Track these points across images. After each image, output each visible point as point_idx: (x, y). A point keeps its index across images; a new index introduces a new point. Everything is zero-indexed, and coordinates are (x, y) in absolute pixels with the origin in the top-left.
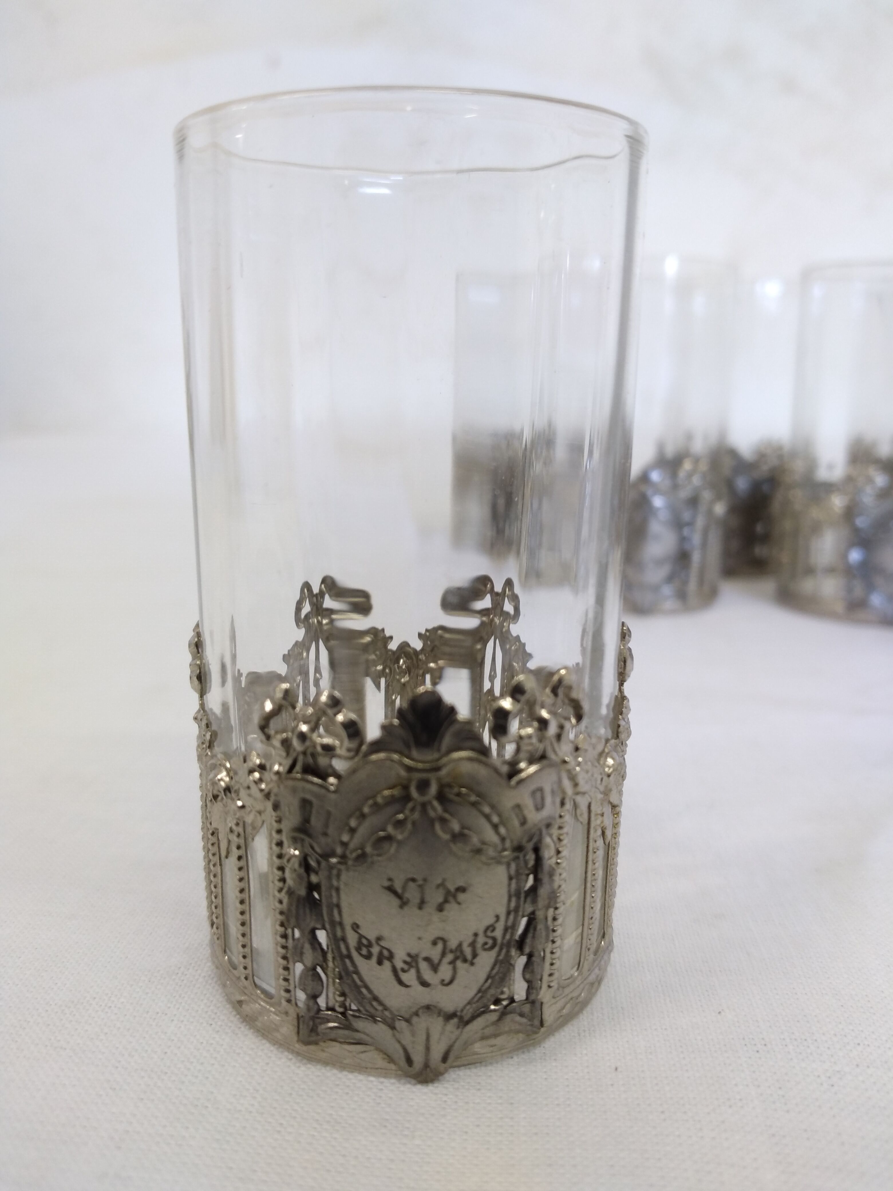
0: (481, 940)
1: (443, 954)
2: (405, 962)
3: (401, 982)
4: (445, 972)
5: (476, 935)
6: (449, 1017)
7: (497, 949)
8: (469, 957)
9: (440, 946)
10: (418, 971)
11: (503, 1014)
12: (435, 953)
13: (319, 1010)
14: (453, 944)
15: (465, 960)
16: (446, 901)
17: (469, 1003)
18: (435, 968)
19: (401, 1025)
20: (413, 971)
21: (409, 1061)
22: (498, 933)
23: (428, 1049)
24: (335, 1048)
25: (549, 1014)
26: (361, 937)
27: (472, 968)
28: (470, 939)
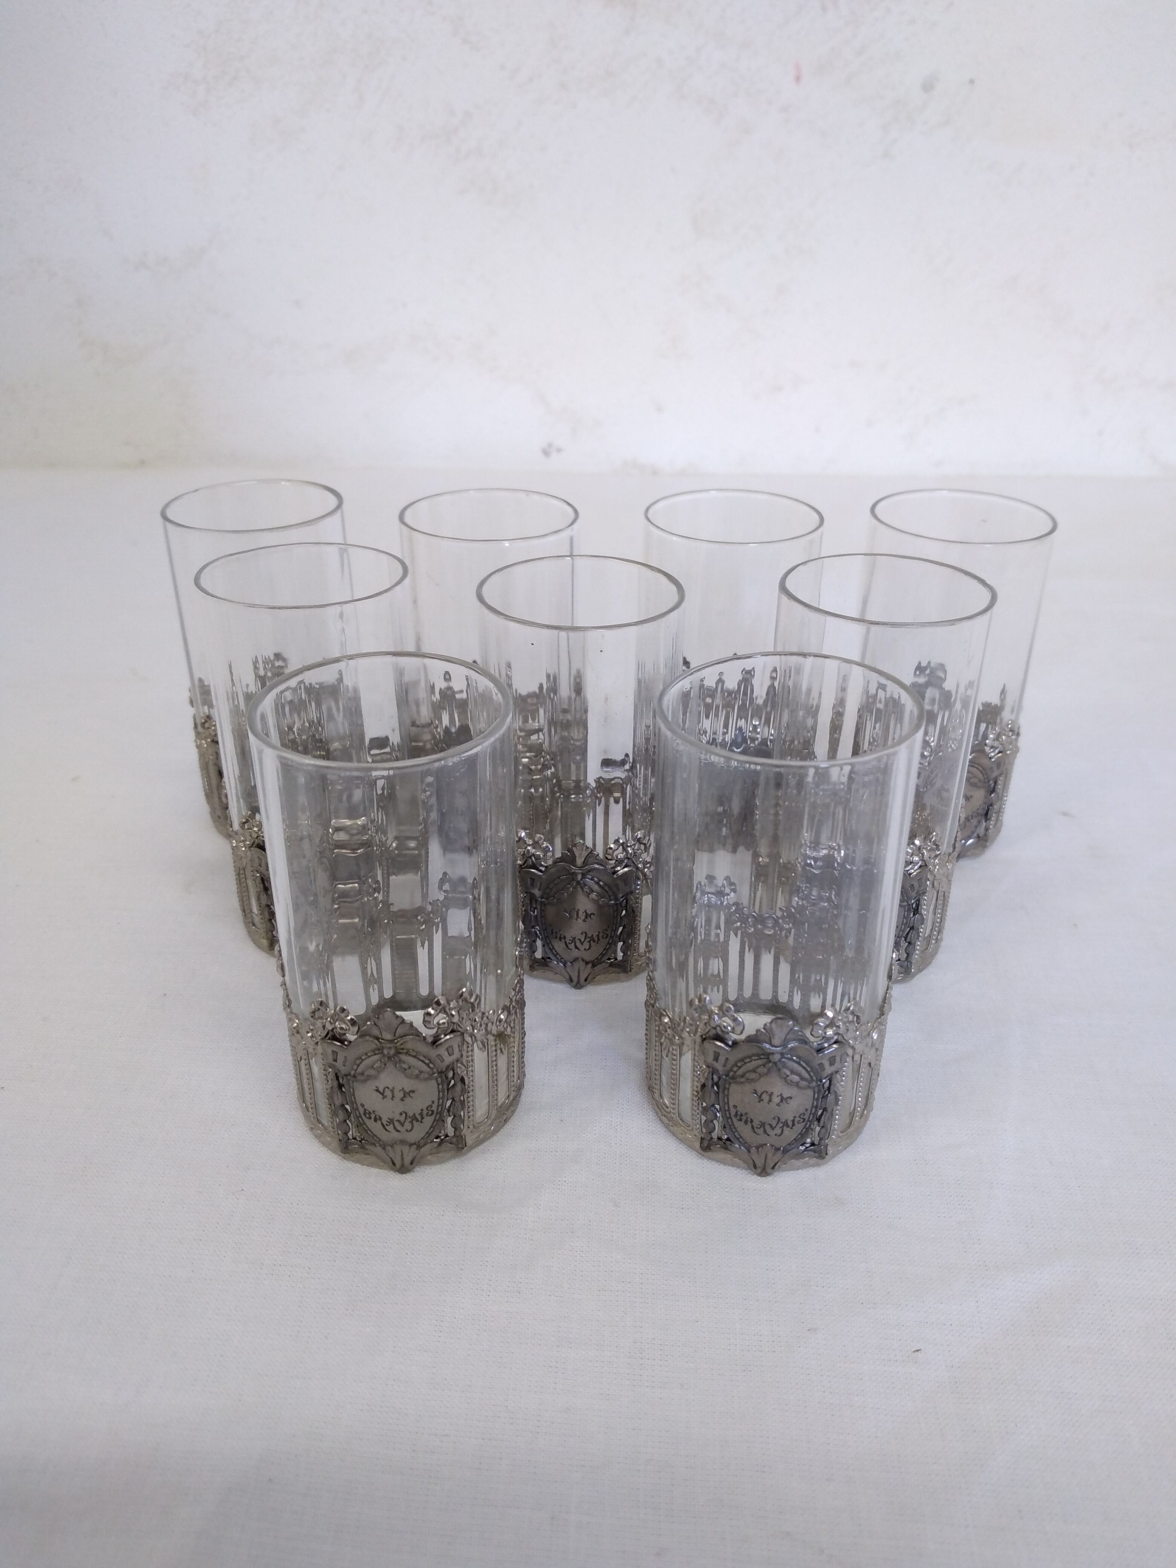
0: (425, 1112)
1: (406, 1118)
2: (387, 1122)
3: (386, 1130)
4: (408, 1125)
5: (422, 1110)
6: (411, 1145)
7: (434, 1115)
8: (420, 1120)
9: (404, 1115)
10: (394, 1125)
11: (440, 1144)
12: (402, 1118)
13: (349, 1139)
14: (410, 1114)
15: (417, 1121)
16: (405, 1096)
17: (422, 1138)
18: (402, 1125)
19: (388, 1148)
20: (392, 1125)
21: (394, 1164)
22: (434, 1108)
23: (402, 1159)
24: (357, 1156)
25: (470, 1141)
26: (365, 1110)
27: (422, 1124)
28: (420, 1112)
